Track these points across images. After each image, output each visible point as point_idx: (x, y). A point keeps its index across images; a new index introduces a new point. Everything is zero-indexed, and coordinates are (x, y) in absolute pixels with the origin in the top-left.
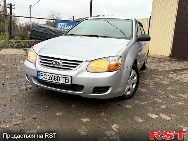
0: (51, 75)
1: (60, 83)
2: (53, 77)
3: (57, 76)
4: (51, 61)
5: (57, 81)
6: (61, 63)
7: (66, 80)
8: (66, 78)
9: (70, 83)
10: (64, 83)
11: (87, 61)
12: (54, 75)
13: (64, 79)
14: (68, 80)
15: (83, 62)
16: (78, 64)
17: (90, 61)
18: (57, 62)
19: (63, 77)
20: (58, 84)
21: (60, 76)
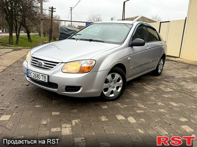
0: (35, 73)
1: (40, 80)
2: (36, 75)
3: (38, 74)
4: (37, 61)
5: (38, 79)
6: (43, 64)
7: (44, 78)
8: (44, 76)
9: (47, 81)
10: (43, 80)
11: (62, 63)
12: (37, 73)
13: (43, 77)
14: (45, 78)
15: (59, 64)
16: (55, 65)
17: (66, 63)
18: (40, 62)
19: (42, 76)
20: (39, 81)
21: (41, 75)
